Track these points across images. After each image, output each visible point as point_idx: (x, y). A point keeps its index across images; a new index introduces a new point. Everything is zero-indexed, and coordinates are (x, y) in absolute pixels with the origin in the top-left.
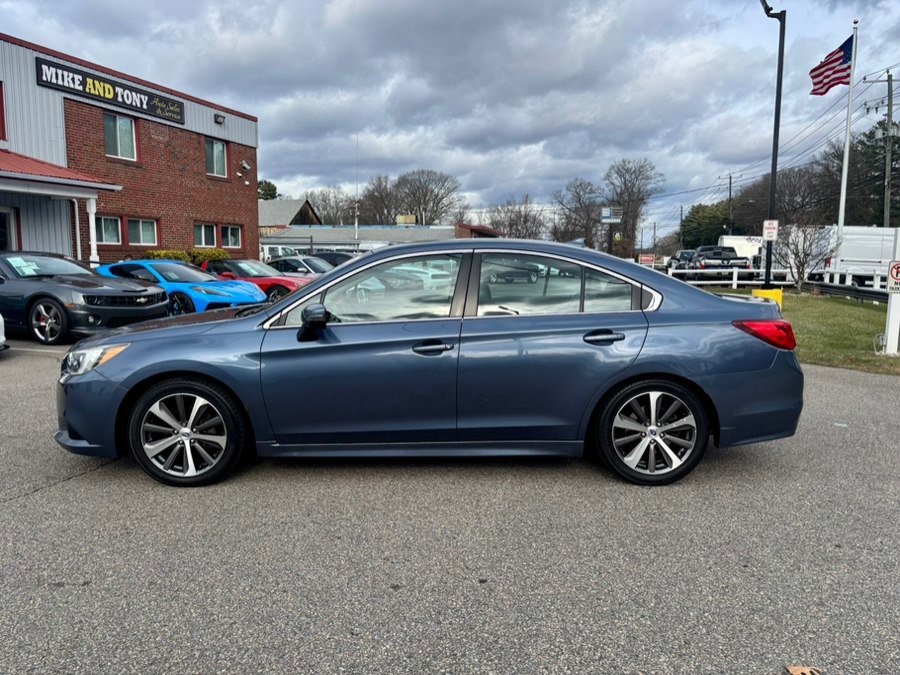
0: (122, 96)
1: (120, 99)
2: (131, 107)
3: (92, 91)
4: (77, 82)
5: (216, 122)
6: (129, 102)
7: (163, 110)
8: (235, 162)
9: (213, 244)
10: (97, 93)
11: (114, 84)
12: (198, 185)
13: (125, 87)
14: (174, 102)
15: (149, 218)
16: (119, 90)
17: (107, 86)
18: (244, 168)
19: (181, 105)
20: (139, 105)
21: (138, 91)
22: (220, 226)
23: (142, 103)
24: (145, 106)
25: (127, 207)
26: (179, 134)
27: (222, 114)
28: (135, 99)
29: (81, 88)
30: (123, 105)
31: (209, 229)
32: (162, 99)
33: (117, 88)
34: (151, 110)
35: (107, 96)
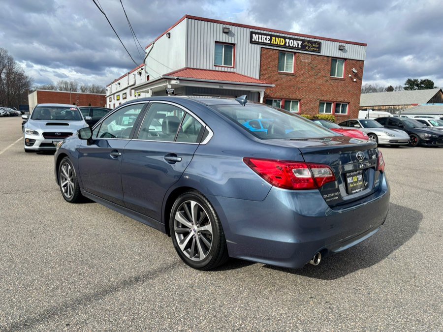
0: (289, 43)
1: (287, 45)
2: (293, 48)
3: (274, 43)
4: (268, 39)
5: (339, 49)
6: (291, 45)
7: (309, 47)
8: (348, 69)
9: (330, 112)
10: (276, 43)
11: (285, 38)
12: (324, 82)
13: (290, 39)
14: (315, 43)
15: (295, 99)
16: (287, 40)
17: (282, 39)
18: (353, 72)
19: (319, 44)
20: (297, 46)
21: (296, 40)
22: (335, 103)
23: (298, 45)
24: (300, 46)
25: (286, 94)
26: (317, 57)
27: (343, 44)
28: (295, 44)
29: (269, 42)
30: (289, 47)
31: (329, 104)
32: (309, 42)
33: (286, 40)
34: (303, 47)
35: (281, 44)
